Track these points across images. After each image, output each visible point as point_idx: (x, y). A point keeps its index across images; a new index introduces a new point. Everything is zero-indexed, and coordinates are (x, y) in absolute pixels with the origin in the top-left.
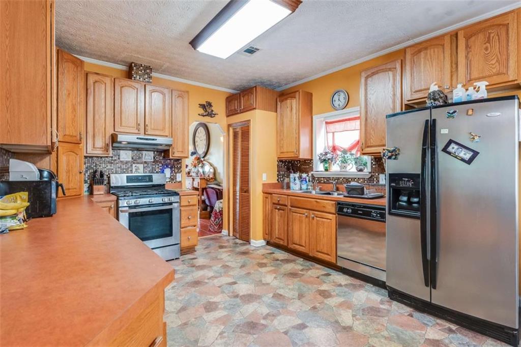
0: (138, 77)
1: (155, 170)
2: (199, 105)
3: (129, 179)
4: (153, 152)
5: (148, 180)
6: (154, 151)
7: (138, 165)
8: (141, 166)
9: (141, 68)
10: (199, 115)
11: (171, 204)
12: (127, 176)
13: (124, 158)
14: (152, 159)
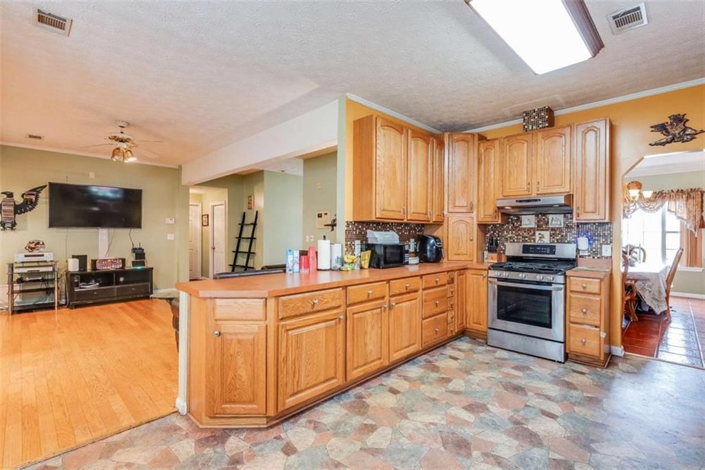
0: (530, 127)
1: (566, 239)
2: (652, 127)
3: (526, 249)
4: (562, 215)
5: (548, 251)
6: (565, 214)
7: (542, 232)
8: (547, 234)
9: (534, 114)
10: (651, 145)
11: (549, 284)
12: (524, 245)
13: (526, 225)
14: (561, 224)
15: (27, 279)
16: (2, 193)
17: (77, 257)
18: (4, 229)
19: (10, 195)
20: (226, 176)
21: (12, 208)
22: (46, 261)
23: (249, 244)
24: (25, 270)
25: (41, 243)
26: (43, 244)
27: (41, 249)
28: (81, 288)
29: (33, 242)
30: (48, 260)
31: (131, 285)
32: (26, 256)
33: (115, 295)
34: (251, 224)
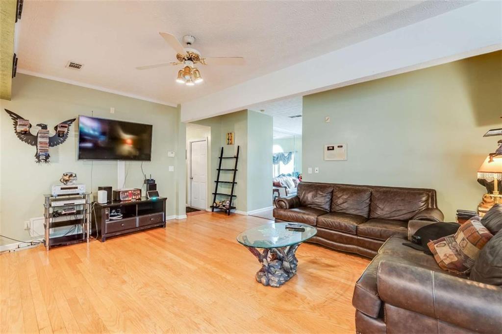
15: (64, 212)
16: (38, 125)
17: (105, 189)
18: (39, 161)
19: (44, 127)
20: (213, 117)
21: (47, 140)
22: (78, 194)
23: (233, 175)
24: (61, 203)
25: (74, 175)
26: (76, 176)
27: (74, 182)
28: (111, 220)
29: (67, 175)
30: (80, 192)
31: (150, 215)
32: (62, 189)
33: (137, 225)
34: (235, 157)
